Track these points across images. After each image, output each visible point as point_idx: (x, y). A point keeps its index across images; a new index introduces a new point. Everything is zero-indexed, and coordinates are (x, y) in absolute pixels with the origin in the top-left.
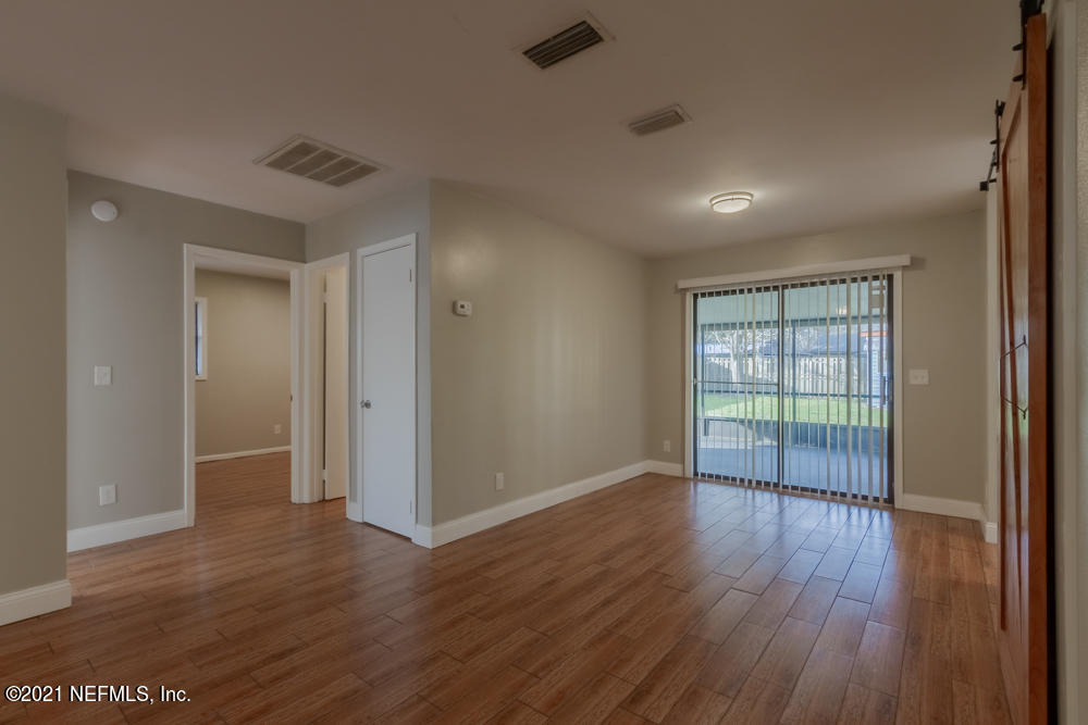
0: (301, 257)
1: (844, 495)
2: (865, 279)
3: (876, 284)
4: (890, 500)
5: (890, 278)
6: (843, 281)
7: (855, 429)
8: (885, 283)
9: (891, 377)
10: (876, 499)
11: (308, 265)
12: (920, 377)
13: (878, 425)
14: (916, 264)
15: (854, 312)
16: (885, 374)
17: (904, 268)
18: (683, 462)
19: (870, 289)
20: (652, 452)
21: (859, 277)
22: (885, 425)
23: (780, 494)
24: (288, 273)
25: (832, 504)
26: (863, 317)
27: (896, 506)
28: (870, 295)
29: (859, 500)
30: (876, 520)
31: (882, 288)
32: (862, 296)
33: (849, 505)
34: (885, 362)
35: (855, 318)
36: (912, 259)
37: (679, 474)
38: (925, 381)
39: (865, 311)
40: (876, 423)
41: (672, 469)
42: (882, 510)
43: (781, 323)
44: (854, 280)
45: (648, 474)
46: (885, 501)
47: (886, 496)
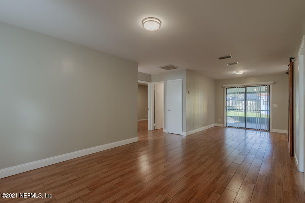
0: (150, 81)
1: (259, 130)
2: (264, 86)
3: (266, 87)
4: (269, 130)
5: (269, 86)
6: (260, 86)
7: (262, 118)
8: (268, 87)
9: (269, 106)
10: (266, 130)
11: (152, 83)
12: (275, 106)
13: (267, 117)
14: (275, 83)
15: (262, 91)
16: (268, 105)
17: (272, 84)
18: (224, 124)
19: (265, 88)
20: (216, 122)
21: (263, 85)
22: (268, 117)
23: (246, 130)
24: (148, 84)
25: (257, 131)
26: (264, 92)
27: (270, 131)
28: (265, 89)
29: (263, 130)
30: (266, 134)
31: (268, 88)
32: (263, 88)
33: (261, 131)
34: (268, 103)
35: (262, 92)
36: (274, 82)
37: (223, 126)
38: (276, 106)
39: (264, 90)
40: (266, 117)
41: (221, 125)
42: (267, 132)
43: (246, 93)
44: (262, 86)
45: (215, 126)
46: (268, 130)
47: (268, 129)
